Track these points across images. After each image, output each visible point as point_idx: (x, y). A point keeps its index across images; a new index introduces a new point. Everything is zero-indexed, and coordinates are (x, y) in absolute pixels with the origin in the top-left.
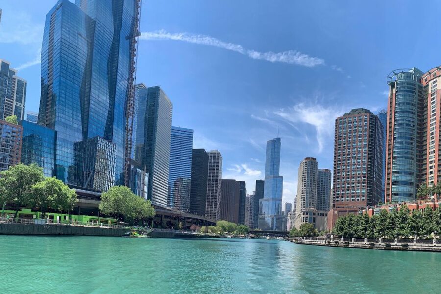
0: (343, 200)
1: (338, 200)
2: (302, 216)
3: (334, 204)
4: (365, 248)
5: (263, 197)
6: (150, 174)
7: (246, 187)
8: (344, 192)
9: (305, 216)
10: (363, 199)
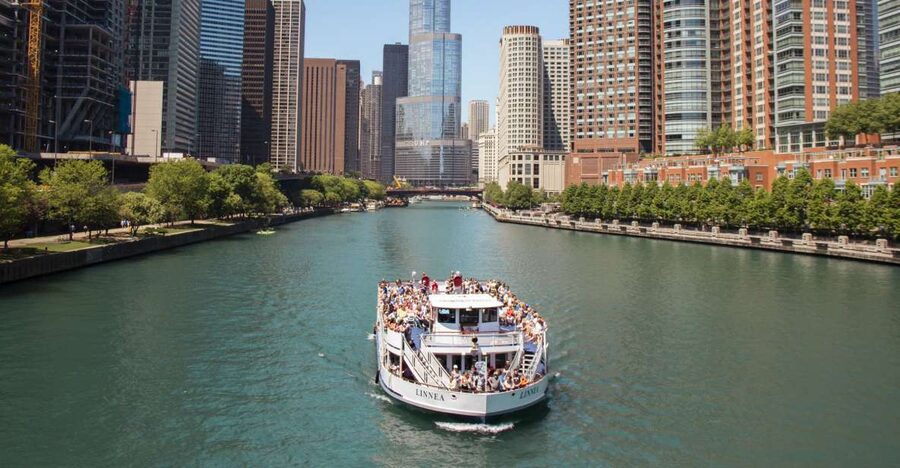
0: (590, 136)
1: (581, 137)
2: (512, 162)
3: (573, 144)
4: (595, 232)
5: (405, 93)
6: (165, 85)
7: (361, 74)
8: (592, 120)
9: (517, 162)
10: (632, 135)
